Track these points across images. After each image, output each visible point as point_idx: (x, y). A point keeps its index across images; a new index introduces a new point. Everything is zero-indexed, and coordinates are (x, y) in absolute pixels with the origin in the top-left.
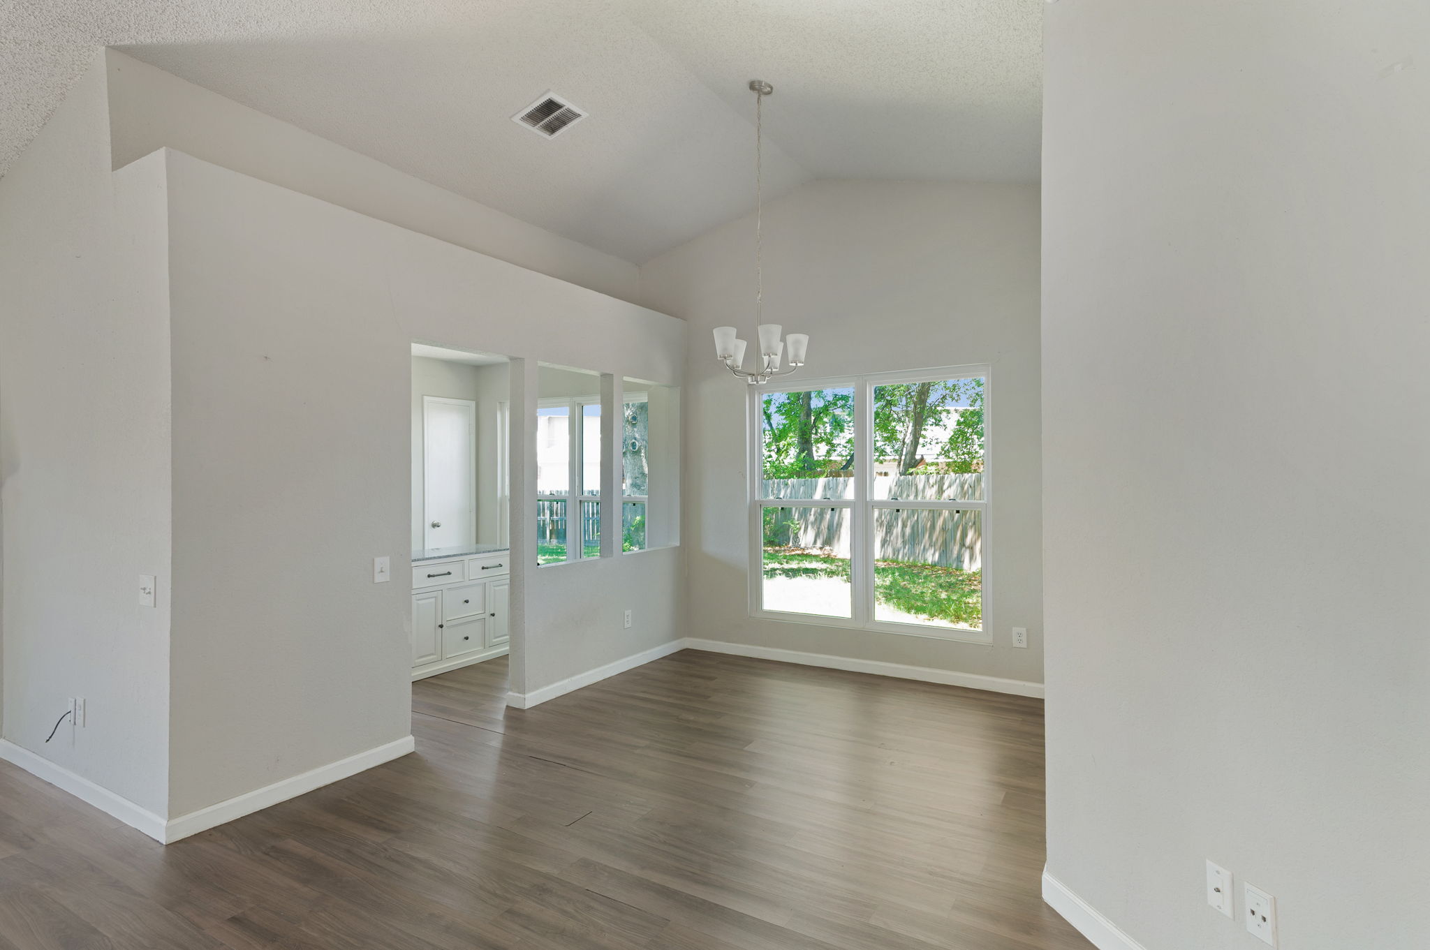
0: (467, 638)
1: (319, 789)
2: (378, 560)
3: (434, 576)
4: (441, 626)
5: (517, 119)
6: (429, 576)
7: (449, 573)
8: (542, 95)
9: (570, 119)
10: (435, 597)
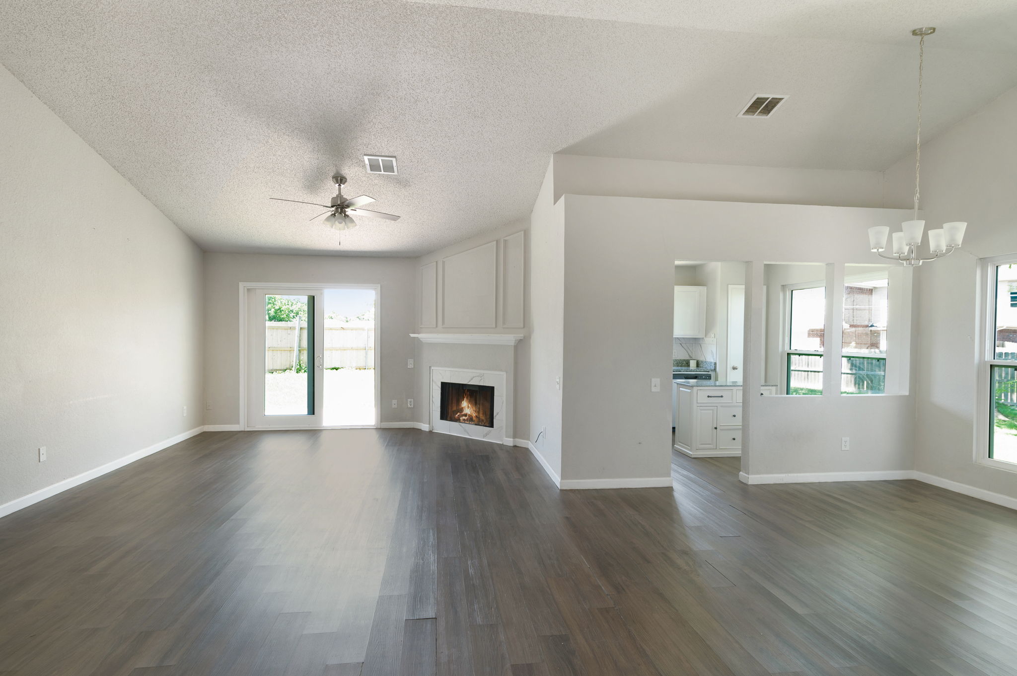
0: (734, 439)
1: (621, 489)
2: (653, 380)
3: (711, 397)
4: (716, 428)
5: (741, 115)
6: (708, 397)
7: (722, 397)
8: (753, 96)
9: (778, 103)
10: (713, 410)
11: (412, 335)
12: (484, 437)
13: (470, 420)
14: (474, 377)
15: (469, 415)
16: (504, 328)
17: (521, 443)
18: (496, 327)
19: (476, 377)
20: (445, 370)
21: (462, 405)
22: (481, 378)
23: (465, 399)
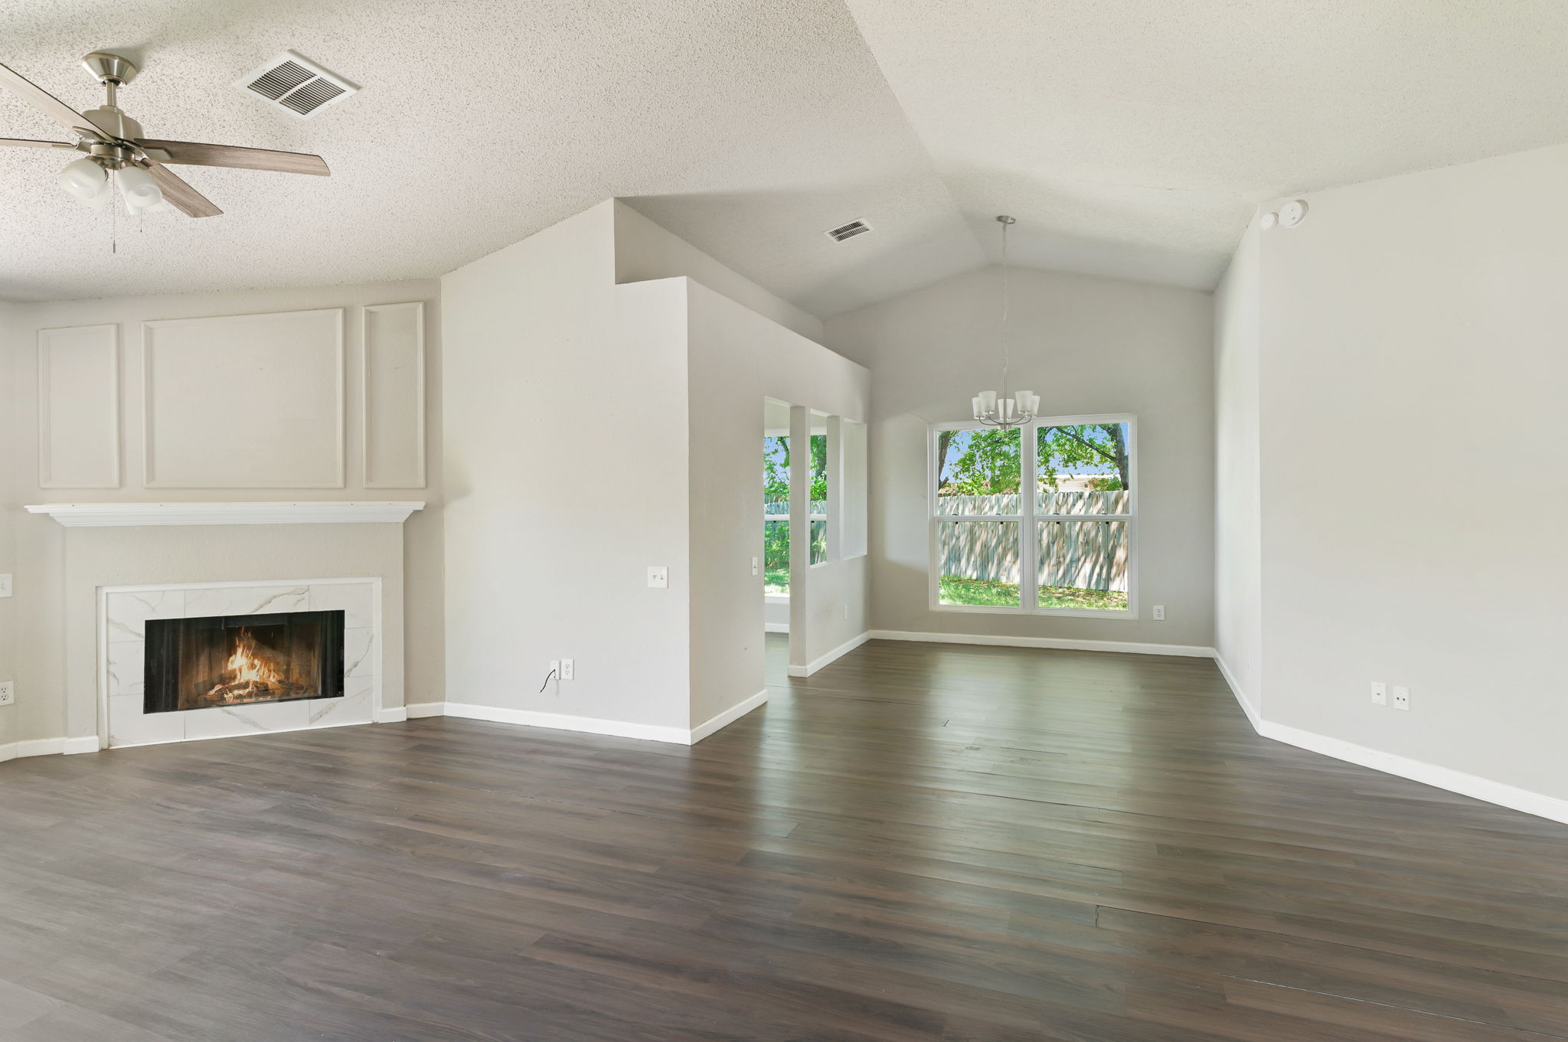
5: (827, 233)
9: (860, 232)
11: (32, 509)
12: (312, 721)
13: (262, 692)
14: (275, 597)
15: (256, 684)
16: (368, 488)
17: (423, 710)
18: (345, 486)
19: (282, 595)
20: (164, 591)
21: (229, 664)
22: (299, 597)
23: (240, 651)
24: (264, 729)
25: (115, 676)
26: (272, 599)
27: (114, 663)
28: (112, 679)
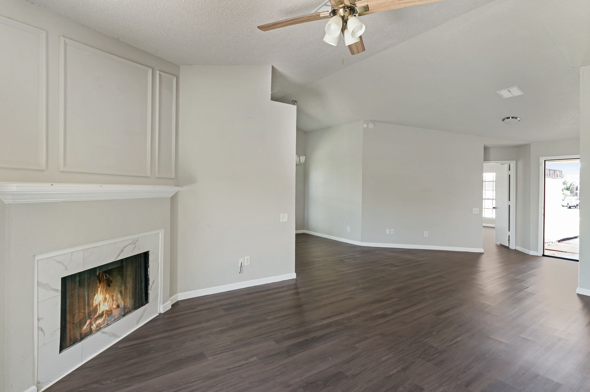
12: (138, 322)
16: (157, 178)
17: (174, 299)
18: (150, 176)
19: (128, 245)
20: (72, 252)
21: (94, 302)
22: (133, 246)
23: (99, 290)
24: (119, 337)
25: (42, 330)
26: (124, 249)
27: (42, 319)
28: (40, 332)
